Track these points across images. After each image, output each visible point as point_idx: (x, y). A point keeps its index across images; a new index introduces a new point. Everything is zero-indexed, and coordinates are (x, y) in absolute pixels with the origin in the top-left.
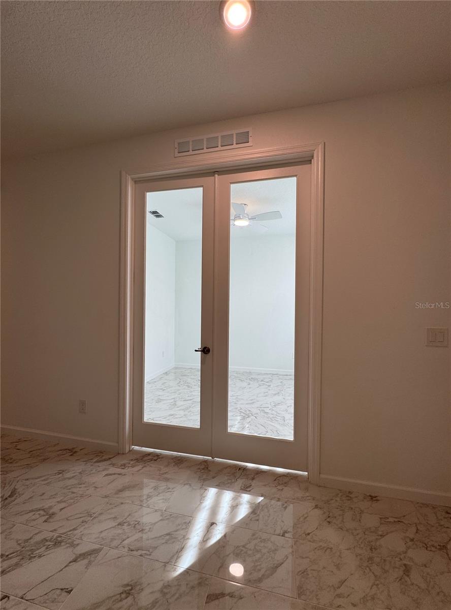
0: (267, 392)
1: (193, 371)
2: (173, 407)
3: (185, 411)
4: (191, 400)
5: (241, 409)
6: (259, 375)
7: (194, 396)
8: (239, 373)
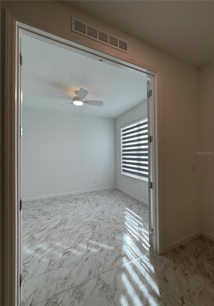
0: (91, 206)
1: (28, 203)
2: (33, 242)
3: (47, 241)
4: (45, 229)
5: (87, 223)
6: (77, 195)
7: (46, 224)
8: (65, 197)
